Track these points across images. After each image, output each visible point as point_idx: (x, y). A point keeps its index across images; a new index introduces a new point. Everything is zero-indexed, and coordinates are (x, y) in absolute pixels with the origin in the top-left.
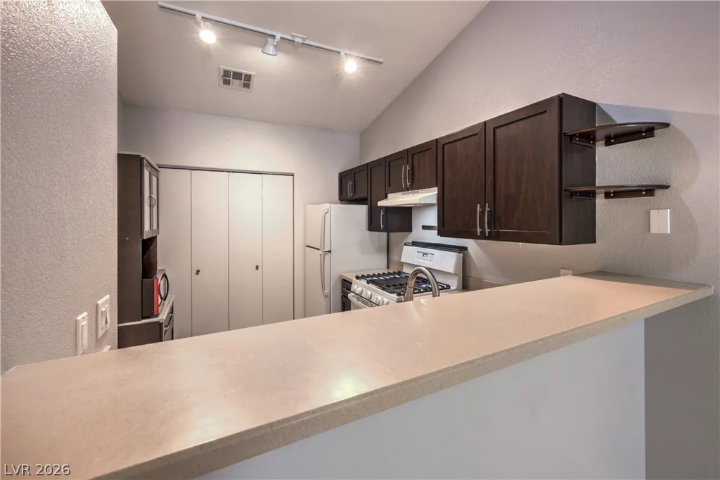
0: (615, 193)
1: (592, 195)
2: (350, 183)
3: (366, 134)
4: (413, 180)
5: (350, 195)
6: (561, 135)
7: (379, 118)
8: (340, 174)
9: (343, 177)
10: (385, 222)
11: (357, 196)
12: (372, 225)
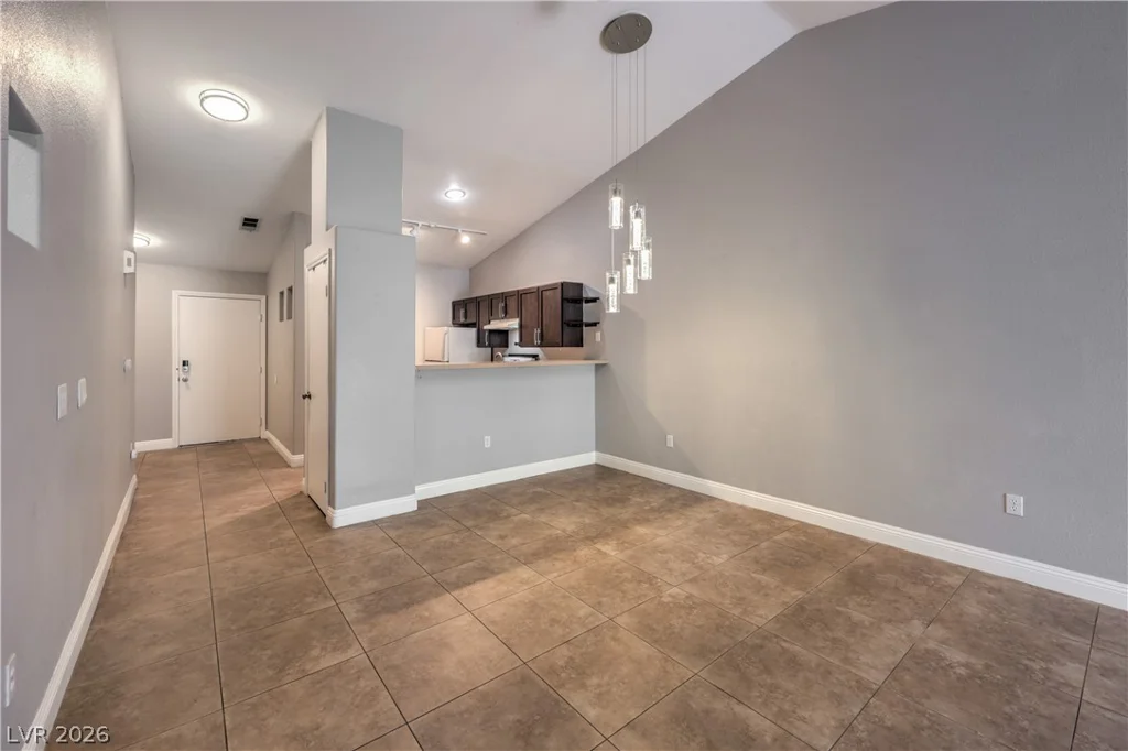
0: (588, 325)
1: (581, 326)
2: (462, 311)
3: (475, 271)
4: (506, 313)
5: (462, 320)
6: (563, 299)
7: (484, 260)
8: (453, 302)
9: (456, 305)
10: (490, 341)
11: (469, 321)
12: (480, 343)
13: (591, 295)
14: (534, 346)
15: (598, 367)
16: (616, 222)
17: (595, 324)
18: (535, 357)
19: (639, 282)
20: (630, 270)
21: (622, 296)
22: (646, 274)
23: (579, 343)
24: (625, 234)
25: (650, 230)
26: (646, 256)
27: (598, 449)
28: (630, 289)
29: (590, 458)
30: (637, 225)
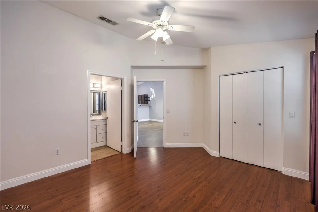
1: (147, 101)
6: (145, 97)
13: (149, 97)
14: (140, 104)
15: (150, 107)
16: (151, 91)
17: (149, 101)
18: (140, 105)
19: (154, 97)
20: (153, 95)
21: (152, 98)
22: (154, 96)
23: (147, 103)
24: (152, 92)
25: (155, 91)
26: (154, 94)
27: (150, 118)
28: (153, 98)
29: (149, 120)
30: (153, 91)
